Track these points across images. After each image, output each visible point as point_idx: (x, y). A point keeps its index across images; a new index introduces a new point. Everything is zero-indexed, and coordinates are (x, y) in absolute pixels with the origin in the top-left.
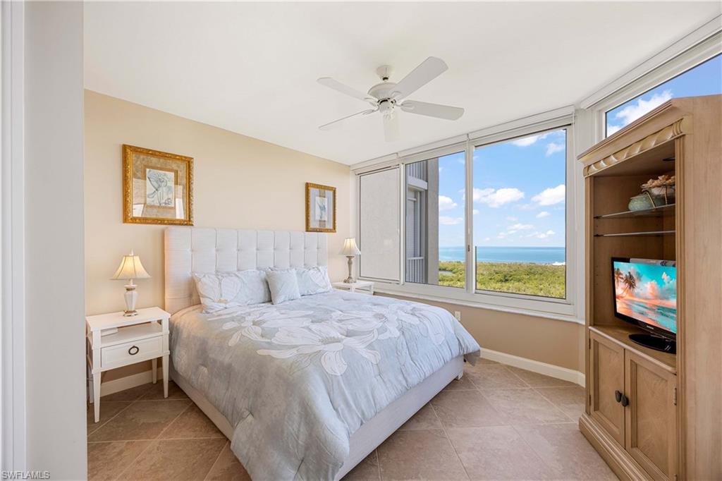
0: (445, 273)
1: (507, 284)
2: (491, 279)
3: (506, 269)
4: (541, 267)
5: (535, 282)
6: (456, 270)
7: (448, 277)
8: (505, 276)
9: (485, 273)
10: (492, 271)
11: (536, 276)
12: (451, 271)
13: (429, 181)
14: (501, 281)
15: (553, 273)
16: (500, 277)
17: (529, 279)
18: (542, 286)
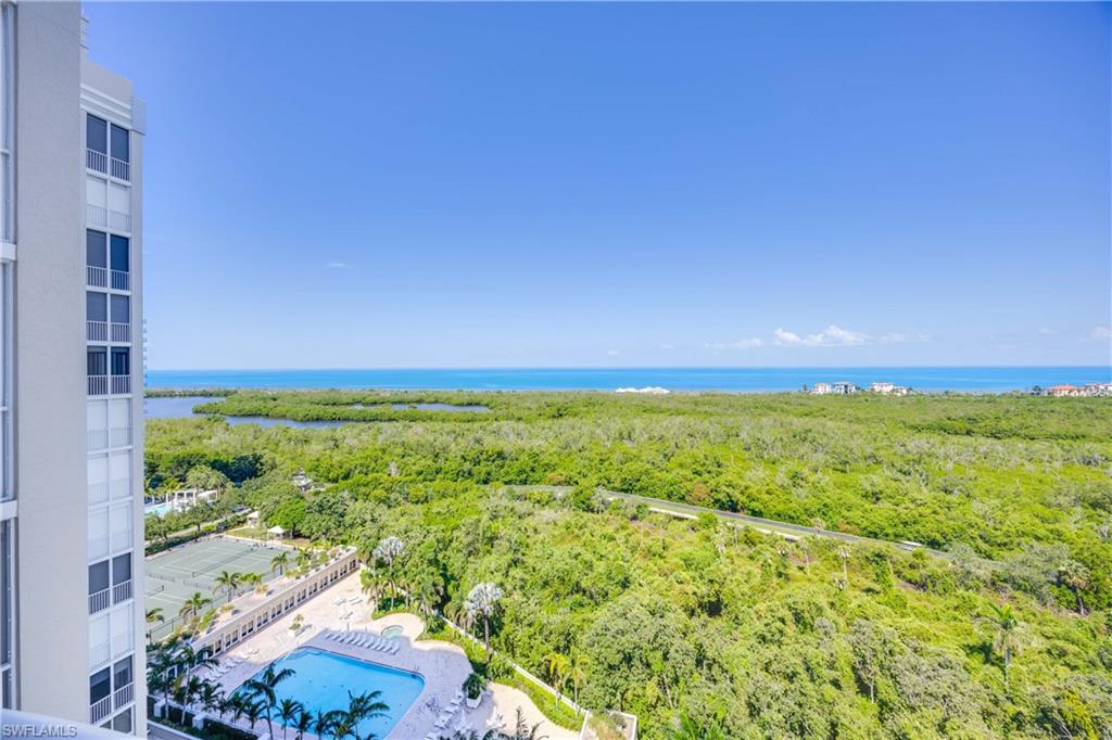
0: (476, 410)
1: (560, 421)
2: (540, 415)
3: (560, 400)
4: (603, 395)
5: (593, 415)
6: (493, 404)
7: (481, 415)
8: (559, 410)
9: (532, 406)
10: (543, 404)
11: (596, 408)
12: (487, 405)
13: (19, 243)
14: (554, 417)
15: (616, 402)
16: (553, 411)
17: (588, 412)
18: (600, 421)
